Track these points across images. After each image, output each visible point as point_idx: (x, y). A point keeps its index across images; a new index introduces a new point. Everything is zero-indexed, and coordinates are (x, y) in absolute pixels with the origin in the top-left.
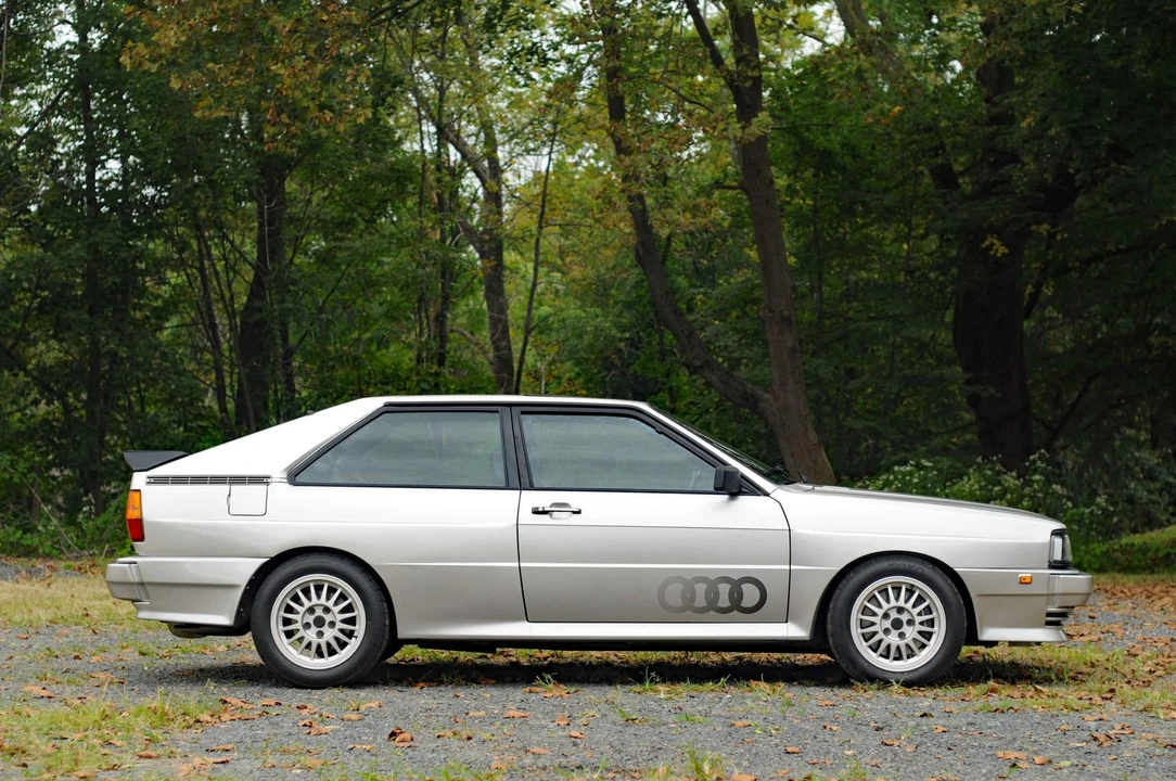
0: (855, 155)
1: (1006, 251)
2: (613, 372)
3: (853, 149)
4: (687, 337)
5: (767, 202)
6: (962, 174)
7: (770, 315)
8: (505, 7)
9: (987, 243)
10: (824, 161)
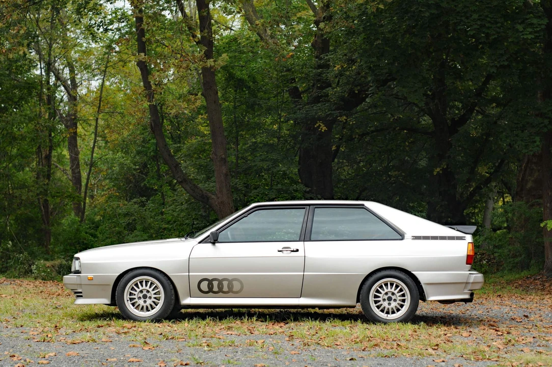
0: (255, 82)
1: (327, 129)
2: (131, 185)
3: (254, 78)
4: (175, 167)
5: (215, 102)
6: (303, 92)
7: (215, 157)
8: (87, 3)
9: (317, 125)
10: (240, 84)
